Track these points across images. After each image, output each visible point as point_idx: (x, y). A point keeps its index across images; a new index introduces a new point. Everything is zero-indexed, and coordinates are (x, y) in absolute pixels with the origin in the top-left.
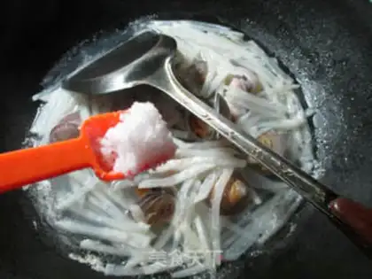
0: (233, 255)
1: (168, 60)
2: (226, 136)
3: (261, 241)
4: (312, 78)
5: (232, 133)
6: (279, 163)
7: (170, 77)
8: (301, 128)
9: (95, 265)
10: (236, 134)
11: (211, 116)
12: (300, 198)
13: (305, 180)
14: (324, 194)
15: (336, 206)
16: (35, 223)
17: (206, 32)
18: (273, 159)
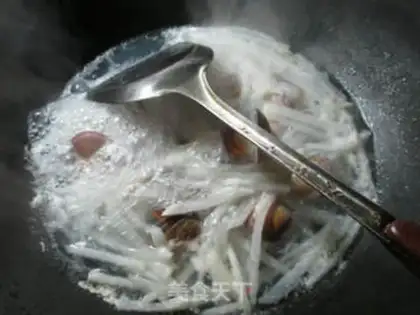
1: (202, 70)
5: (273, 148)
6: (326, 181)
7: (203, 85)
9: (108, 297)
10: (277, 148)
11: (249, 129)
13: (356, 201)
14: (379, 217)
15: (394, 229)
18: (319, 176)
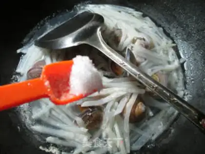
0: (137, 147)
1: (99, 29)
2: (135, 76)
3: (154, 138)
4: (184, 40)
5: (139, 75)
6: (168, 94)
7: (100, 39)
8: (177, 70)
9: (55, 153)
12: (177, 112)
16: (19, 127)
17: (120, 12)
18: (164, 91)
